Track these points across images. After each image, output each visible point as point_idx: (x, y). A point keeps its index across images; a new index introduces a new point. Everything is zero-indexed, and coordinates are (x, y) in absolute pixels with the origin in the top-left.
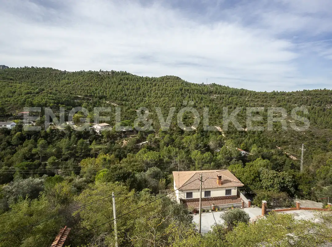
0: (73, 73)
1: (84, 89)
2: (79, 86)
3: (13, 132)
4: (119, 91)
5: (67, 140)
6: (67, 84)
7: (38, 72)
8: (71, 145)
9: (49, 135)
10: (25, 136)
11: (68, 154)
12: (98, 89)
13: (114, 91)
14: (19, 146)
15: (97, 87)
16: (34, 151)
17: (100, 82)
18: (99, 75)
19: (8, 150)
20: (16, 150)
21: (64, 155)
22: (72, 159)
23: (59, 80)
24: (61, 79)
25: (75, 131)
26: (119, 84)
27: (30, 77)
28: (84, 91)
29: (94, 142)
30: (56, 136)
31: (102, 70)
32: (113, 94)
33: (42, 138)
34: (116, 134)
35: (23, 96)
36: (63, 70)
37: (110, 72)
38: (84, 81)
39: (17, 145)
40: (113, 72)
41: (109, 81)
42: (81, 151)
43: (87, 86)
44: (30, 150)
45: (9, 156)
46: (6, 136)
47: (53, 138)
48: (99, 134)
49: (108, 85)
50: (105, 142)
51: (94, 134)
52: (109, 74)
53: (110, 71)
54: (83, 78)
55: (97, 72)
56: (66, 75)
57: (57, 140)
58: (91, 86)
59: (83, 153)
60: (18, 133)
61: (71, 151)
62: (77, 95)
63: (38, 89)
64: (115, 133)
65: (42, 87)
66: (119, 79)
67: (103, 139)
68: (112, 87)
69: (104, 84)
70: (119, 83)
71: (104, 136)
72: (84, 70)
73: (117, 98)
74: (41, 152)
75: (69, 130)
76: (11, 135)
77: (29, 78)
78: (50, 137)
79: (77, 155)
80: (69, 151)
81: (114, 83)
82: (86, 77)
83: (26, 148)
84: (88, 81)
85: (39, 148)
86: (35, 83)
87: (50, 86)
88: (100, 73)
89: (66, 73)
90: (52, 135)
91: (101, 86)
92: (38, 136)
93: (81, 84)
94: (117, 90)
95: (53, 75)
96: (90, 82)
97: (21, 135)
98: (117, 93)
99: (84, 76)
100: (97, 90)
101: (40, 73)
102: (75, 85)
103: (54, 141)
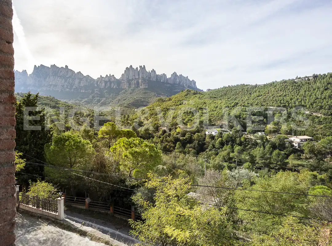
0: (265, 85)
1: (276, 100)
2: (271, 97)
3: (216, 138)
4: (325, 98)
5: (262, 148)
6: (258, 97)
7: (232, 89)
8: (266, 154)
9: (243, 142)
10: (224, 142)
11: (262, 163)
12: (294, 98)
13: (317, 98)
14: (220, 149)
15: (293, 96)
16: (231, 155)
17: (297, 91)
18: (295, 82)
19: (213, 152)
20: (218, 152)
21: (258, 163)
22: (267, 169)
23: (250, 94)
24: (252, 93)
25: (269, 141)
26: (326, 90)
27: (227, 94)
28: (276, 102)
29: (292, 156)
30: (249, 144)
31: (299, 77)
32: (316, 103)
33: (237, 144)
34: (324, 151)
35: (222, 109)
36: (254, 84)
37: (310, 77)
38: (276, 92)
39: (219, 149)
40: (315, 77)
41: (309, 87)
42: (277, 162)
43: (280, 96)
44: (229, 154)
45: (214, 156)
46: (212, 140)
47: (246, 146)
48: (297, 148)
49: (307, 93)
50: (306, 158)
51: (292, 147)
52: (309, 80)
53: (312, 75)
54: (275, 89)
55: (292, 80)
56: (257, 88)
57: (250, 148)
58: (285, 96)
59: (279, 165)
60: (220, 139)
61: (265, 161)
62: (269, 106)
63: (233, 103)
64: (323, 149)
65: (236, 101)
66: (326, 84)
67: (304, 155)
68: (314, 94)
69: (302, 92)
70: (326, 88)
71: (306, 151)
72: (276, 81)
73: (322, 107)
74: (237, 156)
75: (262, 140)
76: (215, 140)
77: (226, 96)
78: (243, 145)
79: (272, 166)
80: (263, 161)
81: (317, 90)
82: (278, 87)
83: (225, 152)
84: (281, 91)
85: (236, 153)
86: (231, 98)
87: (242, 100)
88: (295, 81)
89: (257, 86)
90: (245, 144)
91: (298, 94)
92: (234, 143)
93: (272, 95)
94: (323, 97)
95: (245, 90)
96: (283, 91)
97: (222, 140)
98: (322, 101)
99: (276, 86)
100: (292, 99)
101: (234, 89)
102: (266, 96)
103: (247, 149)
